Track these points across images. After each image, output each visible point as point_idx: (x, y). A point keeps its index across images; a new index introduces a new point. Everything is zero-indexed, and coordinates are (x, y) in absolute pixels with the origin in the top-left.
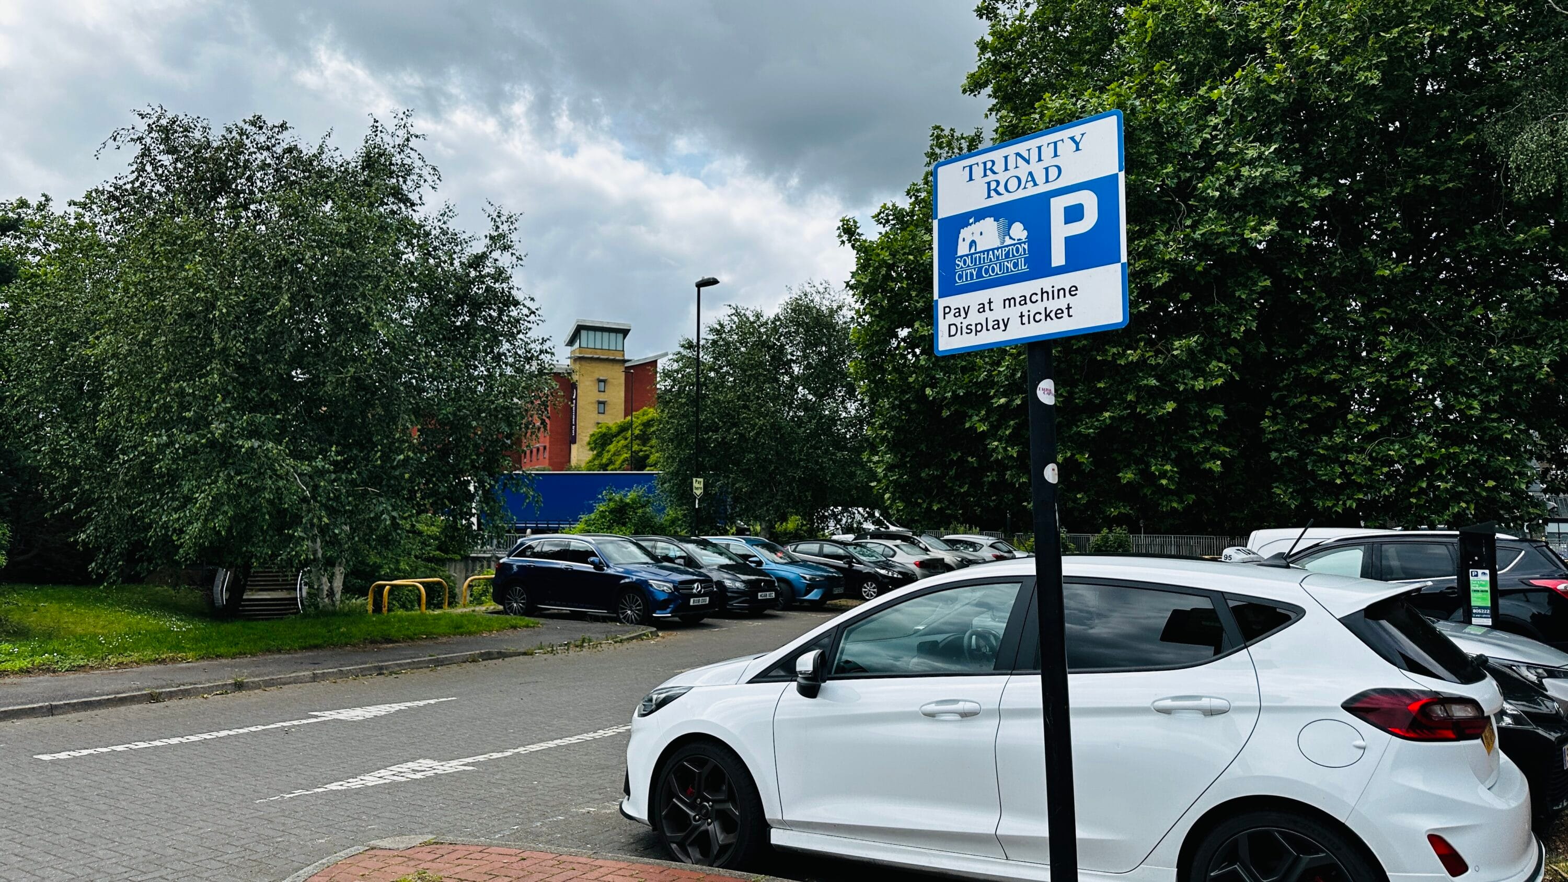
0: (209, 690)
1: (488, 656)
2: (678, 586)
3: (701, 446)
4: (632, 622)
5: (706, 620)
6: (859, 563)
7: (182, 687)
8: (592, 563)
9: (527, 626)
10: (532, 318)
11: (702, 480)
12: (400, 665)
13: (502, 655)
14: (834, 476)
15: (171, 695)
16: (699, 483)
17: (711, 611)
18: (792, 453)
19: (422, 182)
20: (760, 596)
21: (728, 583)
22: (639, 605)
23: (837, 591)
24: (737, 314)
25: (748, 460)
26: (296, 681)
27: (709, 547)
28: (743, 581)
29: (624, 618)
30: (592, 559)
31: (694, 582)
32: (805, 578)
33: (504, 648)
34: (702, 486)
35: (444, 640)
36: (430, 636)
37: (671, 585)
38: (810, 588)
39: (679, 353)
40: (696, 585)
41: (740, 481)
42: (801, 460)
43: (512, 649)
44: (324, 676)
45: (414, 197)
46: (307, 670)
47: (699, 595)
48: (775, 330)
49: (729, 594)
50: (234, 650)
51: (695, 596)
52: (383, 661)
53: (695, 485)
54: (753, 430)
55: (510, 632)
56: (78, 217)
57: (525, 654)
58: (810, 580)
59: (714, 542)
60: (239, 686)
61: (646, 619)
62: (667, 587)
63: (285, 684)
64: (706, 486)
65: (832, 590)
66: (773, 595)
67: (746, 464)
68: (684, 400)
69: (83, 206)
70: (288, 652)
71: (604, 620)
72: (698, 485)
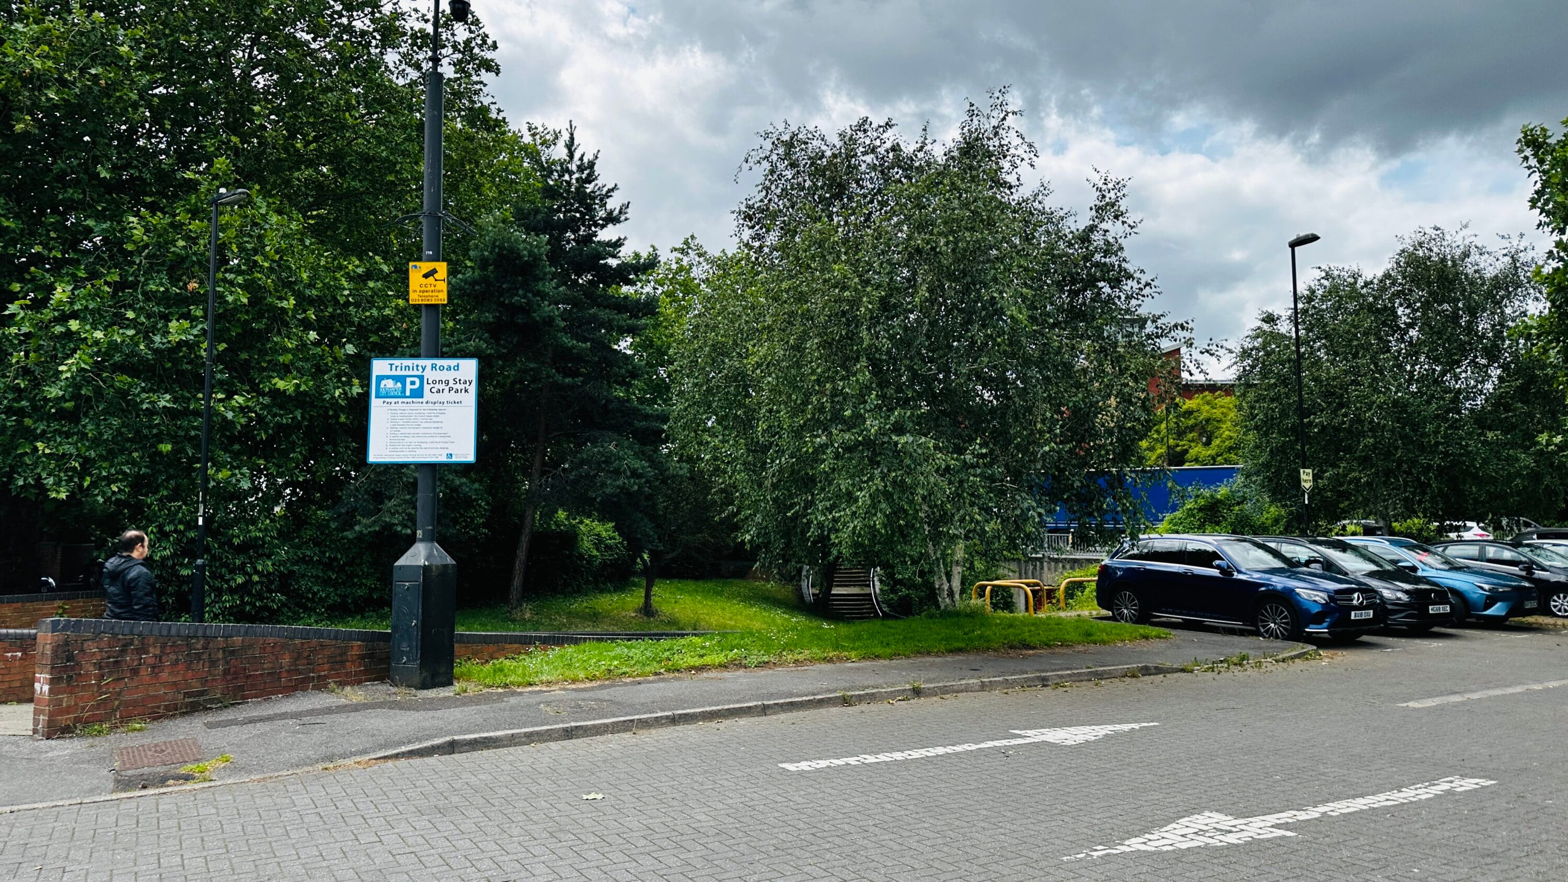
0: (892, 695)
1: (1146, 671)
2: (1333, 596)
3: (1300, 432)
4: (1277, 637)
5: (1365, 638)
6: (1543, 569)
7: (867, 691)
8: (1218, 567)
9: (1159, 637)
10: (1147, 291)
11: (1310, 471)
12: (1061, 677)
13: (1159, 671)
14: (1485, 461)
15: (860, 699)
16: (1308, 474)
17: (1376, 627)
18: (1424, 435)
19: (1018, 162)
20: (1432, 610)
21: (1387, 594)
22: (1285, 617)
23: (1529, 605)
24: (1328, 276)
25: (1365, 446)
26: (967, 689)
27: (1349, 551)
28: (1406, 592)
29: (1267, 632)
30: (1217, 562)
31: (1352, 591)
32: (1482, 588)
33: (1159, 661)
34: (1311, 478)
35: (1081, 648)
36: (1065, 644)
37: (1325, 595)
38: (1491, 600)
39: (1259, 328)
40: (1356, 595)
41: (1354, 470)
42: (1437, 444)
43: (1168, 664)
44: (990, 686)
45: (1011, 179)
46: (972, 677)
47: (1360, 607)
48: (1383, 289)
49: (1389, 607)
50: (888, 651)
51: (1356, 608)
52: (1043, 671)
53: (1303, 477)
54: (1370, 409)
55: (1143, 642)
56: (679, 261)
57: (1183, 670)
58: (1490, 590)
59: (1353, 543)
60: (917, 692)
61: (1295, 634)
62: (1321, 597)
63: (958, 692)
64: (1316, 477)
65: (1522, 604)
66: (1448, 608)
67: (1363, 451)
68: (1273, 381)
69: (682, 251)
70: (937, 655)
71: (1242, 633)
72: (1306, 477)
